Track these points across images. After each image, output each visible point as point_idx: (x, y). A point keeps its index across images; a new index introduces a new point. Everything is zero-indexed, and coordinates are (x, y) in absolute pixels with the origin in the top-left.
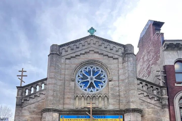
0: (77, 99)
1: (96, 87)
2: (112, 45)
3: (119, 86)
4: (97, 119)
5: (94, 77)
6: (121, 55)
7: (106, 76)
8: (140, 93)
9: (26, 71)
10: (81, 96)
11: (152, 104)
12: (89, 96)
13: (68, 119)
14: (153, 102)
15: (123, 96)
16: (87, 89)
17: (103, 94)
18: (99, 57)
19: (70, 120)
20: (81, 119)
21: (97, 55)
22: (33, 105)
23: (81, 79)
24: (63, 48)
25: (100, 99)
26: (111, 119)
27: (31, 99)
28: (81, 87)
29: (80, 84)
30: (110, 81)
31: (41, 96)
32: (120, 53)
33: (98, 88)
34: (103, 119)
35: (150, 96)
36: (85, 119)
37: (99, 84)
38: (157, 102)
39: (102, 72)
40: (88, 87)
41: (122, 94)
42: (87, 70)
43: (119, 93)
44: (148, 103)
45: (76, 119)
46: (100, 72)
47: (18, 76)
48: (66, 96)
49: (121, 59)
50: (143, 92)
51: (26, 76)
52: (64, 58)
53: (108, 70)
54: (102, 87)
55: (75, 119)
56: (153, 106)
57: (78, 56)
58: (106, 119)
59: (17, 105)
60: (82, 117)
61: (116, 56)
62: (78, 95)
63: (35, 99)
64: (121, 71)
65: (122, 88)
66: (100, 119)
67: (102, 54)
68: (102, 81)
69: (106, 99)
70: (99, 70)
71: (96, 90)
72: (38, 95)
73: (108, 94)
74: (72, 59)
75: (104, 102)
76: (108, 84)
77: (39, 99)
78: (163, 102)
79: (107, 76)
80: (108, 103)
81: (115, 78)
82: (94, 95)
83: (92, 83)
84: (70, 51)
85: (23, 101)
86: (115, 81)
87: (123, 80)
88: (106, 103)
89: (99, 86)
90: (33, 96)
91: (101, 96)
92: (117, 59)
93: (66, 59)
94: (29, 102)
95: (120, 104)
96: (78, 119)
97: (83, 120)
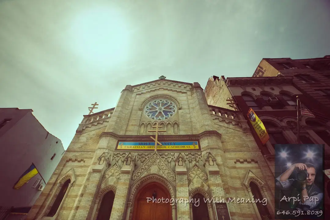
0: (143, 126)
1: (164, 115)
2: (180, 85)
3: (190, 113)
4: (164, 146)
5: (163, 108)
6: (189, 90)
7: (175, 106)
8: (214, 118)
10: (148, 123)
11: (230, 129)
13: (127, 146)
14: (231, 126)
15: (195, 121)
16: (155, 118)
17: (172, 121)
18: (168, 93)
19: (129, 147)
20: (144, 146)
21: (167, 91)
22: (94, 132)
23: (149, 110)
24: (135, 87)
25: (169, 126)
26: (183, 146)
27: (93, 127)
28: (149, 116)
29: (148, 113)
30: (180, 109)
31: (104, 123)
32: (188, 88)
33: (167, 117)
34: (172, 146)
35: (226, 120)
36: (149, 146)
37: (168, 113)
38: (236, 126)
39: (171, 103)
40: (156, 116)
41: (194, 119)
42: (156, 103)
43: (191, 119)
44: (226, 127)
45: (138, 146)
46: (169, 104)
47: (89, 108)
48: (130, 124)
49: (189, 93)
50: (217, 117)
51: (97, 108)
52: (135, 94)
53: (177, 101)
54: (171, 115)
55: (136, 146)
56: (232, 130)
57: (149, 92)
58: (176, 146)
59: (77, 131)
60: (146, 144)
61: (185, 91)
62: (144, 123)
64: (190, 101)
65: (194, 114)
66: (168, 146)
67: (171, 90)
68: (172, 111)
69: (176, 126)
70: (168, 103)
71: (164, 118)
72: (102, 122)
73: (178, 121)
74: (142, 95)
75: (174, 129)
76: (178, 112)
77: (101, 126)
78: (243, 126)
79: (177, 106)
80: (178, 130)
81: (185, 107)
82: (163, 122)
83: (160, 113)
84: (141, 89)
85: (84, 128)
86: (185, 109)
88: (176, 130)
89: (168, 115)
90: (96, 124)
91: (171, 123)
92: (186, 93)
93: (137, 94)
94: (90, 129)
95: (193, 129)
96: (141, 146)
97: (146, 148)
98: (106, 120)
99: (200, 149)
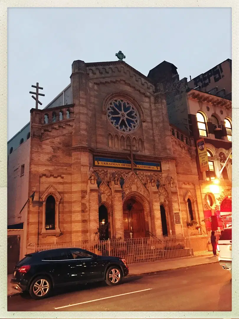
0: (110, 138)
1: (128, 126)
3: (153, 129)
5: (126, 114)
6: (153, 93)
7: (138, 115)
8: (173, 140)
9: (42, 89)
10: (115, 134)
11: (183, 153)
12: (122, 136)
13: (104, 162)
14: (184, 151)
15: (157, 141)
16: (119, 127)
17: (137, 136)
18: (130, 90)
19: (106, 163)
20: (119, 163)
22: (58, 139)
23: (111, 113)
24: (90, 68)
25: (135, 141)
26: (149, 166)
27: (54, 131)
28: (112, 123)
29: (111, 119)
30: (144, 122)
31: (68, 127)
32: (151, 90)
33: (130, 128)
34: (141, 166)
36: (123, 164)
37: (131, 123)
38: (187, 152)
39: (133, 109)
40: (119, 124)
41: (156, 138)
42: (117, 103)
43: (153, 137)
44: (180, 151)
45: (113, 163)
46: (131, 109)
47: (31, 92)
48: (98, 133)
49: (152, 99)
51: (44, 95)
52: (92, 81)
53: (140, 108)
57: (108, 83)
58: (144, 166)
61: (148, 94)
62: (111, 133)
63: (58, 131)
64: (154, 112)
65: (156, 132)
66: (138, 165)
67: (134, 88)
68: (134, 120)
69: (140, 142)
70: (130, 106)
71: (128, 129)
72: (64, 126)
73: (142, 137)
74: (101, 85)
75: (139, 146)
76: (141, 126)
77: (65, 132)
78: (192, 153)
79: (140, 115)
80: (142, 147)
81: (149, 119)
82: (128, 136)
83: (123, 120)
84: (98, 74)
85: (42, 132)
86: (148, 122)
87: (156, 123)
89: (131, 125)
90: (56, 127)
92: (149, 97)
93: (95, 83)
94: (51, 134)
95: (156, 150)
96: (116, 163)
97: (121, 166)
98: (69, 123)
99: (161, 171)
